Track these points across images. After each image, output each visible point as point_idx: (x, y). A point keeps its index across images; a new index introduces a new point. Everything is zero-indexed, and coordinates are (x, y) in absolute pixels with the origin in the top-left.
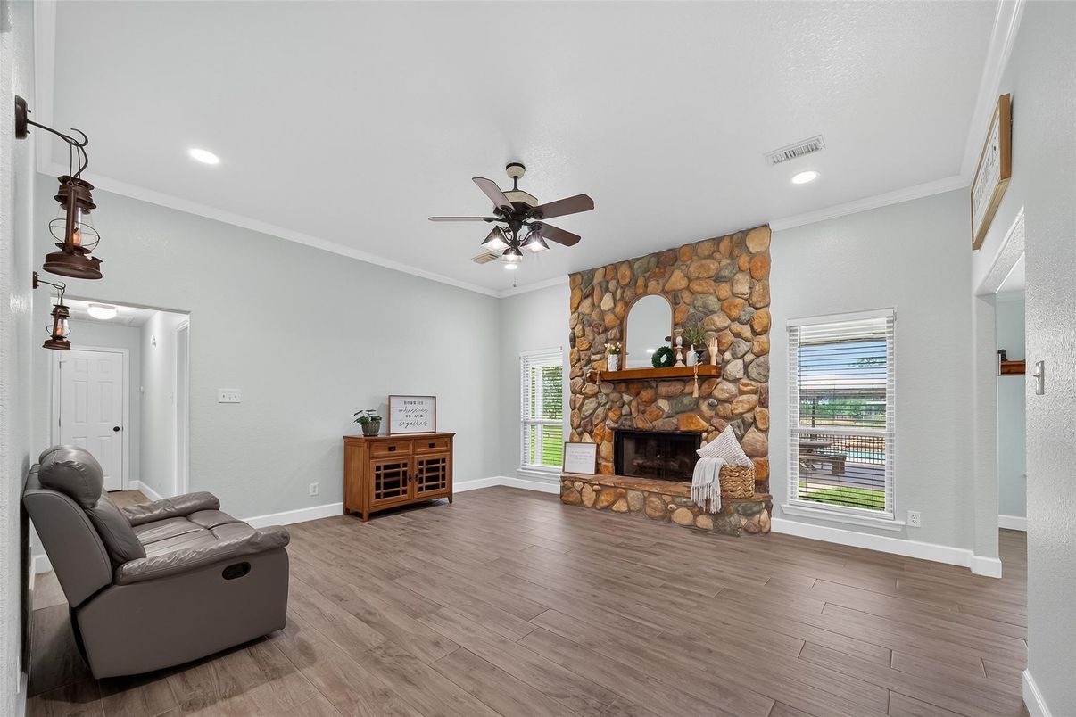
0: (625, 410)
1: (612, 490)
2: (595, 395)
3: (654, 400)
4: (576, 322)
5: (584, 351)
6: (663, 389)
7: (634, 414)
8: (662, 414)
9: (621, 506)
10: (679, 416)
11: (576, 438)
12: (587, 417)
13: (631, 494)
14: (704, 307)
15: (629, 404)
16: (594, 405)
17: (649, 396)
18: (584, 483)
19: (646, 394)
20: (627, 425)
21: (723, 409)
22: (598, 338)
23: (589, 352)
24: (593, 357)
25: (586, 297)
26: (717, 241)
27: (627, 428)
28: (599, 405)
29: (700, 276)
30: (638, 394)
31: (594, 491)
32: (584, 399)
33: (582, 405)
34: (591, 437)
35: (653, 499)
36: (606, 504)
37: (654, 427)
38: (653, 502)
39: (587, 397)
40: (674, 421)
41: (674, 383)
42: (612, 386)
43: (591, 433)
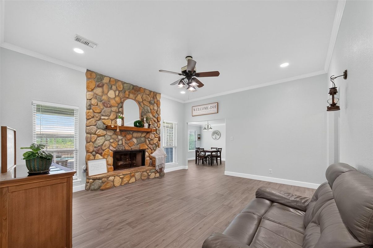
0: (120, 143)
1: (129, 175)
2: (104, 136)
3: (131, 139)
4: (92, 97)
5: (98, 113)
6: (135, 135)
7: (124, 144)
8: (134, 144)
9: (133, 180)
10: (140, 144)
11: (92, 157)
12: (99, 146)
13: (137, 174)
14: (147, 110)
15: (122, 140)
16: (103, 140)
17: (130, 137)
18: (115, 176)
19: (129, 137)
20: (121, 148)
21: (151, 142)
22: (105, 109)
23: (100, 114)
24: (103, 117)
25: (98, 86)
26: (151, 92)
27: (121, 150)
28: (106, 140)
29: (146, 100)
30: (125, 136)
31: (120, 178)
32: (97, 137)
33: (96, 140)
34: (101, 156)
35: (144, 173)
36: (126, 182)
37: (131, 149)
38: (144, 174)
39: (99, 136)
40: (138, 146)
41: (139, 133)
42: (113, 132)
43: (101, 154)
